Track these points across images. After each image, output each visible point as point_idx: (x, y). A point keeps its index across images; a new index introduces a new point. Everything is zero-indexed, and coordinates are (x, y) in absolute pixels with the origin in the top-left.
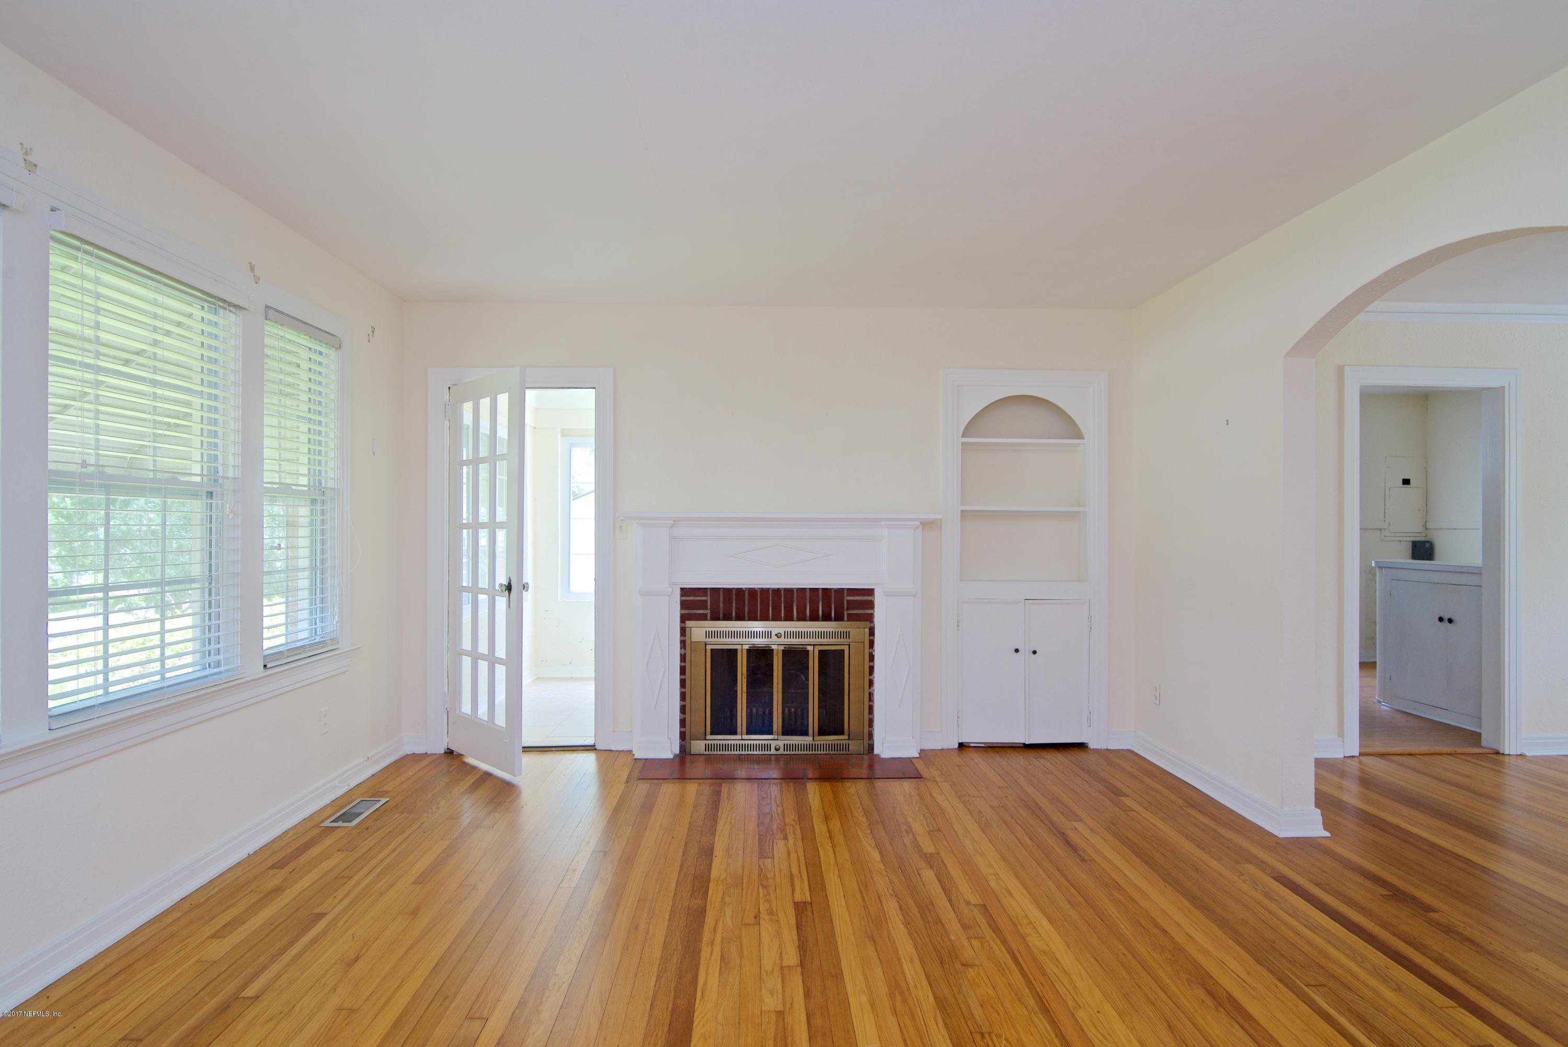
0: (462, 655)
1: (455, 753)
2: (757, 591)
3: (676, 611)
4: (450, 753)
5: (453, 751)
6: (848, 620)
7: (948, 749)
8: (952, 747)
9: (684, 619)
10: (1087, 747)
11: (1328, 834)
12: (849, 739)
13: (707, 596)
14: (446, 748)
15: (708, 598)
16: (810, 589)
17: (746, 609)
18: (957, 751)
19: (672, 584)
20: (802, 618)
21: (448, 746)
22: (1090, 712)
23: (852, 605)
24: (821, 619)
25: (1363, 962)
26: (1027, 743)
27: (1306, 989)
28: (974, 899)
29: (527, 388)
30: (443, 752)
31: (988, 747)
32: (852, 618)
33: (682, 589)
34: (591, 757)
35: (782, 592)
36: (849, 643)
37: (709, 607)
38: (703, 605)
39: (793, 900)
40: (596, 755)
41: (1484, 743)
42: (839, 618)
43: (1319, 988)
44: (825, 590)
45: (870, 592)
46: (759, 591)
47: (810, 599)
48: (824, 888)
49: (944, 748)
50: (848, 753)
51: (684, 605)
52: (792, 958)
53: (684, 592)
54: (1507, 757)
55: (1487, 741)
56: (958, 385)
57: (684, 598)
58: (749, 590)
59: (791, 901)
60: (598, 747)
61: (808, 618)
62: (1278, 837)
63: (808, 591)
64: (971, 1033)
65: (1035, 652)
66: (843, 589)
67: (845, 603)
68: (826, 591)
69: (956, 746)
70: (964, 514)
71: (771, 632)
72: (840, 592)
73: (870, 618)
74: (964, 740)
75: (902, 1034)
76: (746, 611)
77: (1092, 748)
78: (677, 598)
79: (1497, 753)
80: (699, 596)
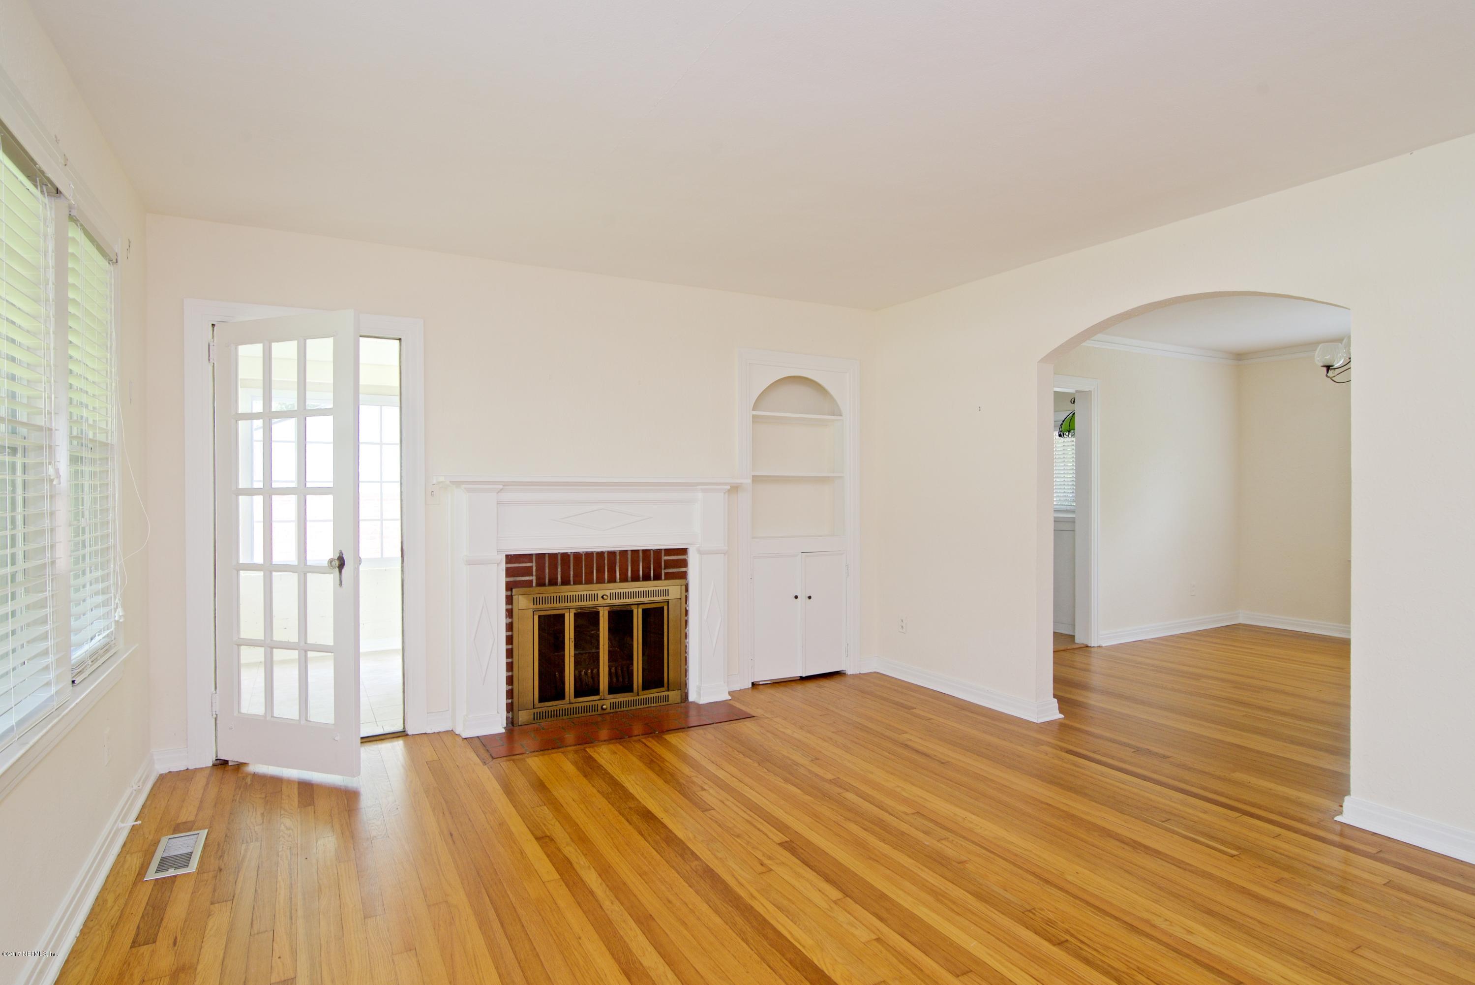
0: (241, 645)
1: (230, 764)
2: (582, 554)
3: (502, 580)
4: (221, 764)
5: (227, 761)
6: (665, 579)
7: (744, 689)
8: (747, 687)
9: (509, 587)
10: (845, 674)
11: (1062, 716)
12: (668, 690)
13: (532, 562)
14: (214, 760)
15: (534, 564)
16: (632, 551)
17: (572, 573)
18: (750, 691)
19: (499, 551)
20: (624, 579)
21: (217, 756)
22: (848, 644)
23: (669, 564)
24: (641, 579)
25: (1171, 799)
26: (804, 676)
27: (1162, 823)
28: (909, 811)
29: (361, 336)
30: (211, 765)
31: (774, 683)
32: (669, 576)
33: (507, 556)
34: (399, 744)
35: (606, 555)
36: (668, 601)
37: (534, 573)
38: (528, 571)
39: (776, 843)
40: (405, 741)
41: (1077, 640)
42: (657, 577)
43: (1168, 821)
44: (644, 551)
45: (684, 551)
46: (583, 555)
47: (632, 560)
48: (788, 828)
49: (742, 688)
50: (669, 703)
51: (509, 572)
52: (835, 894)
53: (510, 559)
54: (1093, 648)
55: (1079, 639)
56: (750, 364)
57: (509, 565)
58: (574, 555)
59: (775, 844)
60: (410, 732)
61: (629, 579)
62: (1037, 723)
63: (629, 553)
64: (1023, 913)
65: (810, 597)
66: (661, 550)
67: (663, 563)
68: (646, 552)
69: (750, 686)
70: (756, 479)
71: (597, 594)
72: (658, 552)
73: (683, 576)
74: (755, 680)
75: (983, 930)
76: (572, 576)
77: (849, 674)
78: (503, 566)
79: (1087, 646)
80: (523, 563)
